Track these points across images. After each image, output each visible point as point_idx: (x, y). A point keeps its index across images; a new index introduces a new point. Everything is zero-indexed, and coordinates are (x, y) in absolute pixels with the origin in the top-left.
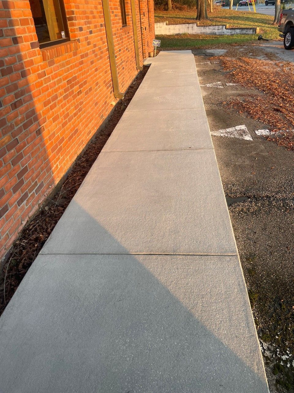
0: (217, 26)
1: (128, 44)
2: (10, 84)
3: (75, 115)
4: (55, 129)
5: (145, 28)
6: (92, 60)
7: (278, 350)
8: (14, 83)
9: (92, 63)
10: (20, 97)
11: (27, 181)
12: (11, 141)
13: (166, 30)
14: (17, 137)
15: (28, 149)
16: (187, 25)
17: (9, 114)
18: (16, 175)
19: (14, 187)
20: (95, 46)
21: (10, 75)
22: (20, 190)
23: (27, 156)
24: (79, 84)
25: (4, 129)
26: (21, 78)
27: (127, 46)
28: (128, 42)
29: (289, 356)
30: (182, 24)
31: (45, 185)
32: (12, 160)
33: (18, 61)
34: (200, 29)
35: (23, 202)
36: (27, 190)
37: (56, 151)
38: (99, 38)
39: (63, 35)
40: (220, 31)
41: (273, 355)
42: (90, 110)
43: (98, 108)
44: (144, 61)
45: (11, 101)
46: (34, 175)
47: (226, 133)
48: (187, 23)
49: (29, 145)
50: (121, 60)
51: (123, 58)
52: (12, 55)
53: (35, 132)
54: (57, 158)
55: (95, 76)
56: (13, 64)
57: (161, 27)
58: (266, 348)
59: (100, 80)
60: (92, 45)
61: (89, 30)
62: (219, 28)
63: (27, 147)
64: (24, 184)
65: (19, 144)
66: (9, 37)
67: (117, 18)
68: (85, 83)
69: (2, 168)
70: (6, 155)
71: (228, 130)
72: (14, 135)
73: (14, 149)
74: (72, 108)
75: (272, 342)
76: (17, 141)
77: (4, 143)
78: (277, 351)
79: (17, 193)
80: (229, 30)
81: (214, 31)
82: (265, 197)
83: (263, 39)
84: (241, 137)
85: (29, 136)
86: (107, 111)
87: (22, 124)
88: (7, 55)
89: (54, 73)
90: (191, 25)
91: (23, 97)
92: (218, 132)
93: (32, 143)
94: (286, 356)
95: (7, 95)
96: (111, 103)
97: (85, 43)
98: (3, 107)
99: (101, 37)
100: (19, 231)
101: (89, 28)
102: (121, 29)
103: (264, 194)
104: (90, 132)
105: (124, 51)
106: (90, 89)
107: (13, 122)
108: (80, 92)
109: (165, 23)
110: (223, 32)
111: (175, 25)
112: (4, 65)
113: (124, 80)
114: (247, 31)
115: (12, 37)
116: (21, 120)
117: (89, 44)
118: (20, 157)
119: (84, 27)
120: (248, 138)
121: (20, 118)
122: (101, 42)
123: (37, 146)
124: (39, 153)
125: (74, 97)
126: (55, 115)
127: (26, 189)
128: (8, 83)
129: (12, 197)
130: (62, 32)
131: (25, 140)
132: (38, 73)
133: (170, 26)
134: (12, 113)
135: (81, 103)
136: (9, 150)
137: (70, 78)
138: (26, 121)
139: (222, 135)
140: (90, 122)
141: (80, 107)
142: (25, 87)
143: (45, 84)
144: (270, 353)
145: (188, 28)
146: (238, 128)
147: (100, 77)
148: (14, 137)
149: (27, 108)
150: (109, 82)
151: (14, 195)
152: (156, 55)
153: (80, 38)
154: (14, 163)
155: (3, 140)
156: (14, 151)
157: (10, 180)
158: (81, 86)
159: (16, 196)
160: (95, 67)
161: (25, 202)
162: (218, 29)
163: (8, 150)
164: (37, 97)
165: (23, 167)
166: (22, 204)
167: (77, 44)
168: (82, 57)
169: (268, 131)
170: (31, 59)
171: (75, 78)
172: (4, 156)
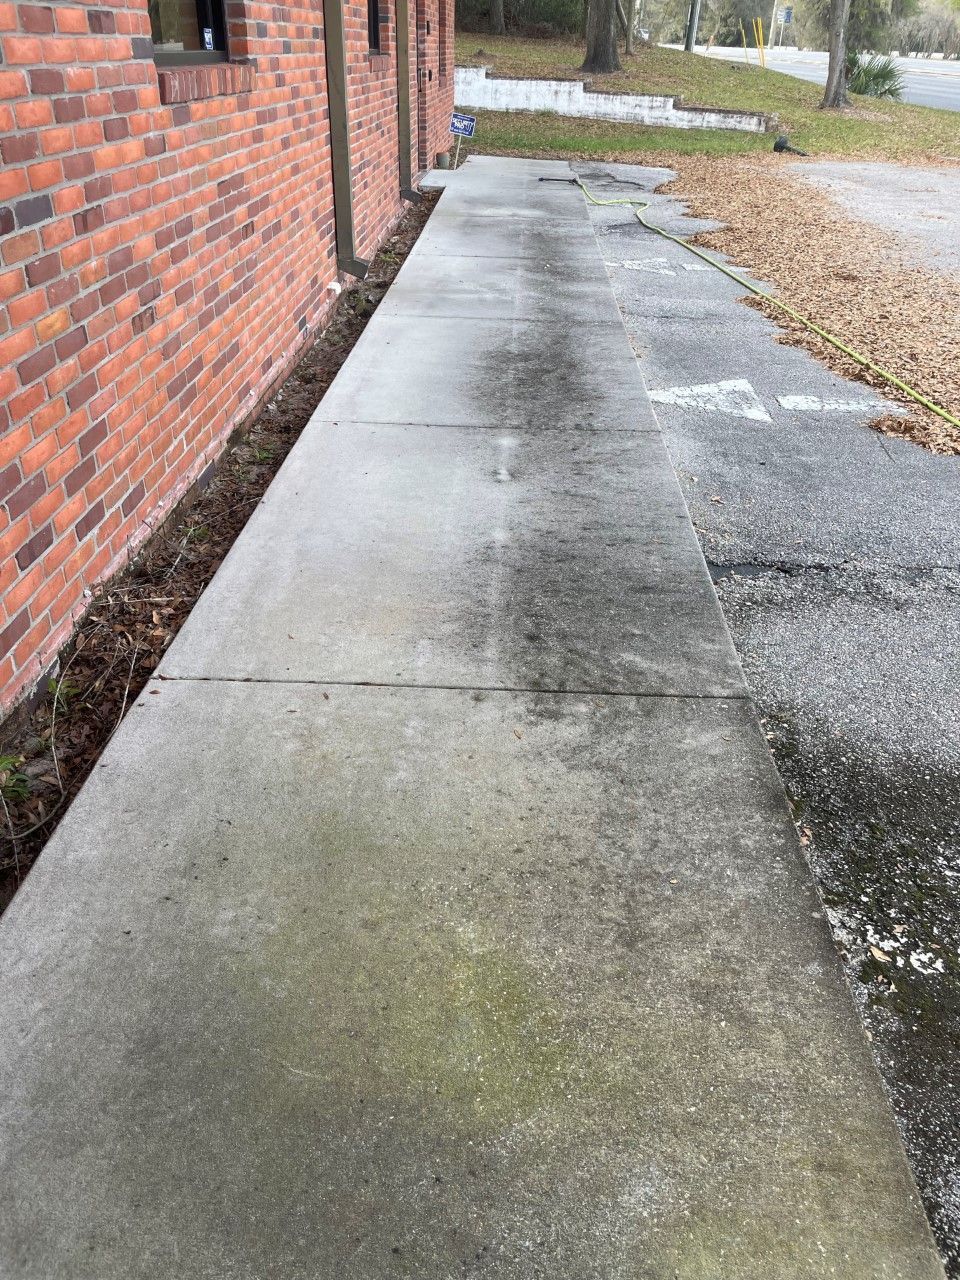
0: (647, 98)
1: (381, 111)
2: (75, 152)
3: (234, 296)
4: (180, 325)
5: (427, 72)
6: (285, 136)
7: (868, 927)
8: (85, 150)
9: (286, 144)
10: (99, 199)
11: (104, 468)
12: (69, 331)
13: (485, 93)
14: (84, 322)
15: (109, 366)
16: (554, 83)
17: (68, 244)
18: (77, 439)
19: (71, 475)
20: (295, 93)
21: (77, 124)
22: (83, 489)
23: (106, 389)
24: (249, 203)
25: (52, 286)
26: (104, 140)
27: (378, 118)
28: (383, 107)
29: (899, 941)
30: (536, 79)
31: (147, 495)
32: (68, 389)
33: (97, 86)
34: (594, 102)
35: (89, 529)
36: (102, 496)
37: (180, 395)
38: (307, 70)
39: (207, 40)
40: (657, 113)
41: (855, 939)
42: (272, 290)
43: (293, 292)
44: (420, 178)
45: (75, 207)
46: (122, 455)
47: (691, 396)
48: (555, 79)
49: (112, 356)
50: (362, 157)
51: (366, 150)
52: (85, 65)
53: (130, 319)
54: (181, 417)
55: (291, 188)
56: (86, 91)
57: (469, 83)
58: (836, 921)
59: (302, 204)
60: (286, 89)
61: (282, 39)
62: (655, 104)
63: (106, 360)
64: (96, 475)
65: (87, 346)
66: (80, 7)
67: (358, 20)
68: (265, 203)
69: (41, 407)
70: (55, 368)
71: (697, 389)
72: (76, 314)
73: (75, 356)
74: (228, 272)
75: (850, 909)
76: (82, 337)
77: (51, 331)
78: (868, 930)
79: (78, 495)
80: (686, 113)
81: (637, 110)
82: (815, 567)
83: (789, 149)
84: (736, 411)
85: (114, 329)
86: (316, 308)
87: (98, 286)
88: (71, 61)
89: (186, 148)
90: (565, 86)
91: (106, 200)
92: (667, 393)
93: (120, 351)
94: (891, 941)
95: (66, 184)
96: (329, 287)
97: (270, 76)
98: (55, 218)
99: (313, 68)
100: (76, 618)
101: (282, 32)
102: (365, 59)
103: (810, 559)
104: (269, 364)
105: (370, 131)
106: (277, 228)
107: (77, 271)
108: (250, 228)
109: (483, 72)
110: (667, 119)
111: (514, 82)
112: (62, 91)
113: (366, 222)
114: (740, 122)
115: (87, 8)
116: (96, 272)
117: (280, 81)
118: (90, 387)
119: (271, 25)
120: (757, 413)
121: (93, 264)
122: (311, 85)
123: (134, 365)
124: (136, 389)
125: (235, 240)
126: (183, 283)
127: (99, 494)
128: (70, 149)
129: (64, 505)
130: (207, 30)
131: (105, 336)
132: (145, 136)
133: (500, 81)
134: (75, 245)
135: (251, 265)
136: (62, 358)
137: (227, 177)
138: (109, 279)
139: (680, 401)
140: (271, 330)
141: (248, 275)
142: (111, 171)
143: (162, 176)
144: (848, 934)
145: (556, 93)
146: (727, 385)
147: (304, 195)
148: (78, 321)
149: (114, 239)
150: (327, 218)
151: (68, 501)
152: (458, 166)
153: (258, 57)
154: (74, 400)
155: (49, 321)
156: (75, 363)
157: (61, 451)
158: (253, 211)
159: (73, 507)
160: (294, 159)
161: (95, 531)
162: (652, 108)
163: (59, 357)
164: (141, 213)
165: (97, 422)
166: (88, 537)
167: (250, 75)
168: (261, 118)
169: (816, 399)
170: (132, 87)
171: (239, 181)
172: (48, 373)
